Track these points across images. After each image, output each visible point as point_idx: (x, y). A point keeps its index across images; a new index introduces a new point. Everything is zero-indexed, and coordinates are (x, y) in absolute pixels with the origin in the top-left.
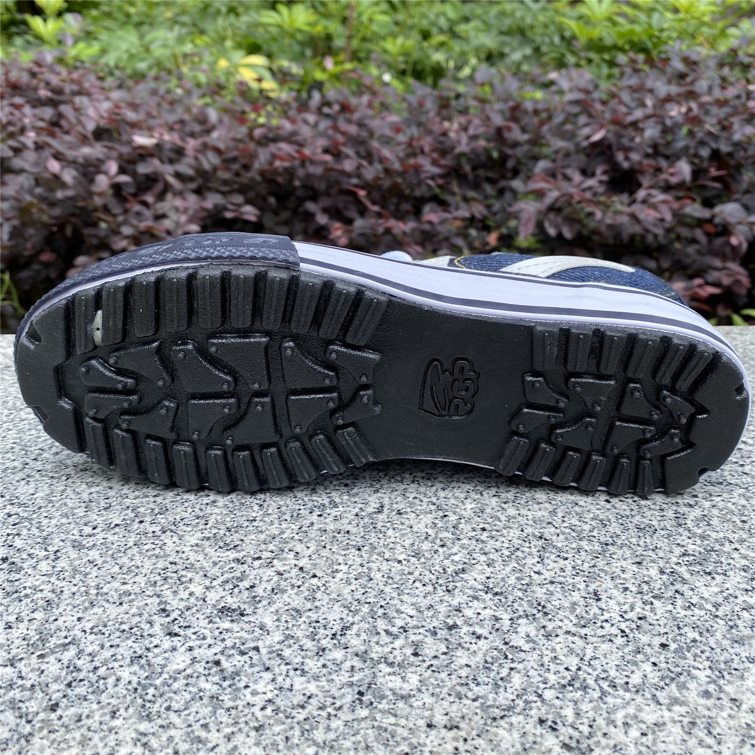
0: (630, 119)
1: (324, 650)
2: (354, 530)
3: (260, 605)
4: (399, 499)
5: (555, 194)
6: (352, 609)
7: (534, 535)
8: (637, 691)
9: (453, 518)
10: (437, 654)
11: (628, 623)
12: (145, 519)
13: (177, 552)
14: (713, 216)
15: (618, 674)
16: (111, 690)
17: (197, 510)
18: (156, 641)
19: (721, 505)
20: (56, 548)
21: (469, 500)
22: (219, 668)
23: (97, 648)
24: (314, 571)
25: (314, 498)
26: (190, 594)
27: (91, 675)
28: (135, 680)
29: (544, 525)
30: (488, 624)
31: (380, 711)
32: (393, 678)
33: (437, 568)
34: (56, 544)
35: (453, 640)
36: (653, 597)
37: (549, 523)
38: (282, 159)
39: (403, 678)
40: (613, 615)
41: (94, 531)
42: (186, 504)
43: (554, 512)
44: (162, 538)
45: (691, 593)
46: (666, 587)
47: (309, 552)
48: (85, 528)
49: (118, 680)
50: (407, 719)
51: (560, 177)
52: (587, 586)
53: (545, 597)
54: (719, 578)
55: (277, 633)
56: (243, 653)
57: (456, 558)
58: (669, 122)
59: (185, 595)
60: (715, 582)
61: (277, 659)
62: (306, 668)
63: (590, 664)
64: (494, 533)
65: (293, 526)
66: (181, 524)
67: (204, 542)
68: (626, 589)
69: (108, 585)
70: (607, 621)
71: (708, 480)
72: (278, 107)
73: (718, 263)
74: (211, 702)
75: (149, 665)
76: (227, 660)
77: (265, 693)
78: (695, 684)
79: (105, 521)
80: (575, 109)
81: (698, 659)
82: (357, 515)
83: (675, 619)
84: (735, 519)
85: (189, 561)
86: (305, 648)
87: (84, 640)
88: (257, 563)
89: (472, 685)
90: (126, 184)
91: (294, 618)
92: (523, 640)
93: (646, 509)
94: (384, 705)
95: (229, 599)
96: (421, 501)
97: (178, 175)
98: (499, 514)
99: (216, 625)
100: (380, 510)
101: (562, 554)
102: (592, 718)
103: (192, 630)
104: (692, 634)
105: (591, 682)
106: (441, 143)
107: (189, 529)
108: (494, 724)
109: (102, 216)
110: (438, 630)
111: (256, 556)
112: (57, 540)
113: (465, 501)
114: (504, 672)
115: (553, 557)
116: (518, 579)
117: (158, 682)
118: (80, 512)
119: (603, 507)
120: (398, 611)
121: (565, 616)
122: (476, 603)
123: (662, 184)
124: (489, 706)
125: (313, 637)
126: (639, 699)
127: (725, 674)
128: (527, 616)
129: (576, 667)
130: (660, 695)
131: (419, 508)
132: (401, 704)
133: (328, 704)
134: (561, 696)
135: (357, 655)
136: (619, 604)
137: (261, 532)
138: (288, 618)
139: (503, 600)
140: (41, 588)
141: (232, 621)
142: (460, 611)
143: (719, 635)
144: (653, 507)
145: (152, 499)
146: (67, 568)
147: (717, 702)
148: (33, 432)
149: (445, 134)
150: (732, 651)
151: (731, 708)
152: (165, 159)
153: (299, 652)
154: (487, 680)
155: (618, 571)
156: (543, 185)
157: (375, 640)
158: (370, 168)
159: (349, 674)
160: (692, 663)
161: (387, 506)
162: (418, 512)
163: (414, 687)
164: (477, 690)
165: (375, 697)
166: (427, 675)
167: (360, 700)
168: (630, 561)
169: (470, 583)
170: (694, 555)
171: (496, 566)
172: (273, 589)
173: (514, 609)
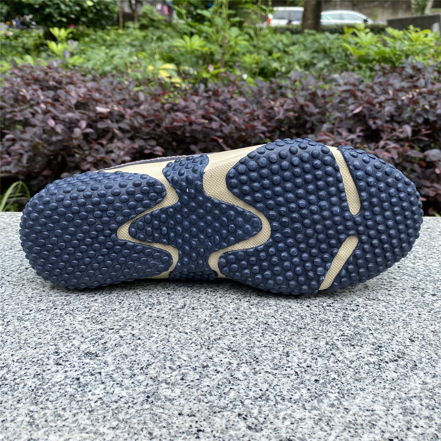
0: (376, 101)
1: (135, 375)
2: (166, 316)
3: (107, 352)
4: (195, 302)
5: (331, 143)
6: (155, 356)
7: (262, 322)
8: (295, 403)
9: (221, 312)
10: (193, 379)
11: (300, 369)
12: (58, 307)
13: (71, 324)
14: (425, 157)
15: (287, 394)
16: (20, 390)
17: (86, 304)
18: (49, 367)
19: (371, 311)
20: (8, 320)
21: (233, 303)
22: (78, 382)
23: (18, 369)
24: (140, 336)
25: (150, 300)
26: (72, 345)
27: (12, 382)
28: (34, 385)
29: (270, 317)
30: (225, 366)
31: (156, 406)
32: (167, 390)
33: (206, 337)
34: (9, 317)
35: (204, 373)
36: (318, 356)
37: (273, 316)
38: (178, 122)
39: (172, 391)
40: (293, 364)
41: (30, 312)
42: (81, 301)
43: (277, 311)
44: (64, 317)
45: (340, 355)
46: (327, 351)
47: (140, 327)
48: (26, 310)
49: (25, 385)
50: (169, 411)
51: (336, 133)
52: (284, 349)
53: (259, 353)
54: (357, 348)
55: (112, 366)
56: (92, 375)
57: (217, 332)
58: (400, 103)
59: (69, 345)
60: (355, 350)
61: (110, 378)
62: (123, 384)
63: (274, 388)
64: (241, 320)
65: (134, 314)
66: (76, 310)
67: (86, 320)
68: (305, 351)
69: (31, 339)
70: (289, 367)
71: (368, 297)
73: (428, 184)
74: (70, 397)
75: (43, 378)
76: (83, 378)
77: (98, 395)
78: (328, 400)
79: (37, 307)
80: (347, 95)
81: (333, 388)
82: (170, 309)
83: (327, 367)
84: (377, 318)
85: (76, 329)
86: (125, 374)
87: (12, 365)
88: (111, 331)
89: (208, 396)
90: (91, 133)
91: (123, 359)
92: (241, 375)
93: (328, 311)
94: (159, 403)
95: (92, 349)
96: (207, 303)
97: (120, 129)
98: (247, 311)
99: (82, 361)
100: (183, 307)
101: (275, 332)
102: (267, 414)
103: (69, 363)
104: (333, 375)
105: (272, 397)
106: (269, 113)
107: (80, 313)
108: (214, 415)
110: (197, 368)
111: (111, 328)
114: (227, 390)
115: (270, 334)
116: (248, 344)
117: (45, 387)
118: (25, 303)
119: (305, 309)
120: (179, 358)
121: (267, 364)
122: (221, 355)
123: (395, 138)
124: (214, 406)
125: (130, 369)
126: (295, 406)
127: (346, 396)
129: (266, 389)
130: (307, 405)
131: (205, 306)
132: (168, 403)
133: (130, 401)
134: (253, 403)
135: (151, 378)
136: (299, 359)
137: (117, 316)
138: (120, 359)
139: (236, 354)
141: (91, 359)
142: (212, 359)
143: (348, 377)
144: (332, 310)
145: (64, 297)
146: (12, 330)
147: (337, 410)
148: (10, 262)
149: (272, 108)
150: (353, 385)
151: (343, 413)
152: (114, 120)
153: (122, 375)
154: (216, 393)
155: (303, 342)
156: (326, 137)
157: (163, 371)
158: (227, 127)
159: (145, 387)
160: (329, 390)
161: (188, 305)
162: (203, 309)
163: (177, 395)
164: (210, 398)
165: (155, 399)
166: (185, 389)
167: (147, 400)
168: (311, 337)
169: (221, 345)
170: (347, 336)
171: (238, 337)
172: (116, 344)
173: (241, 359)
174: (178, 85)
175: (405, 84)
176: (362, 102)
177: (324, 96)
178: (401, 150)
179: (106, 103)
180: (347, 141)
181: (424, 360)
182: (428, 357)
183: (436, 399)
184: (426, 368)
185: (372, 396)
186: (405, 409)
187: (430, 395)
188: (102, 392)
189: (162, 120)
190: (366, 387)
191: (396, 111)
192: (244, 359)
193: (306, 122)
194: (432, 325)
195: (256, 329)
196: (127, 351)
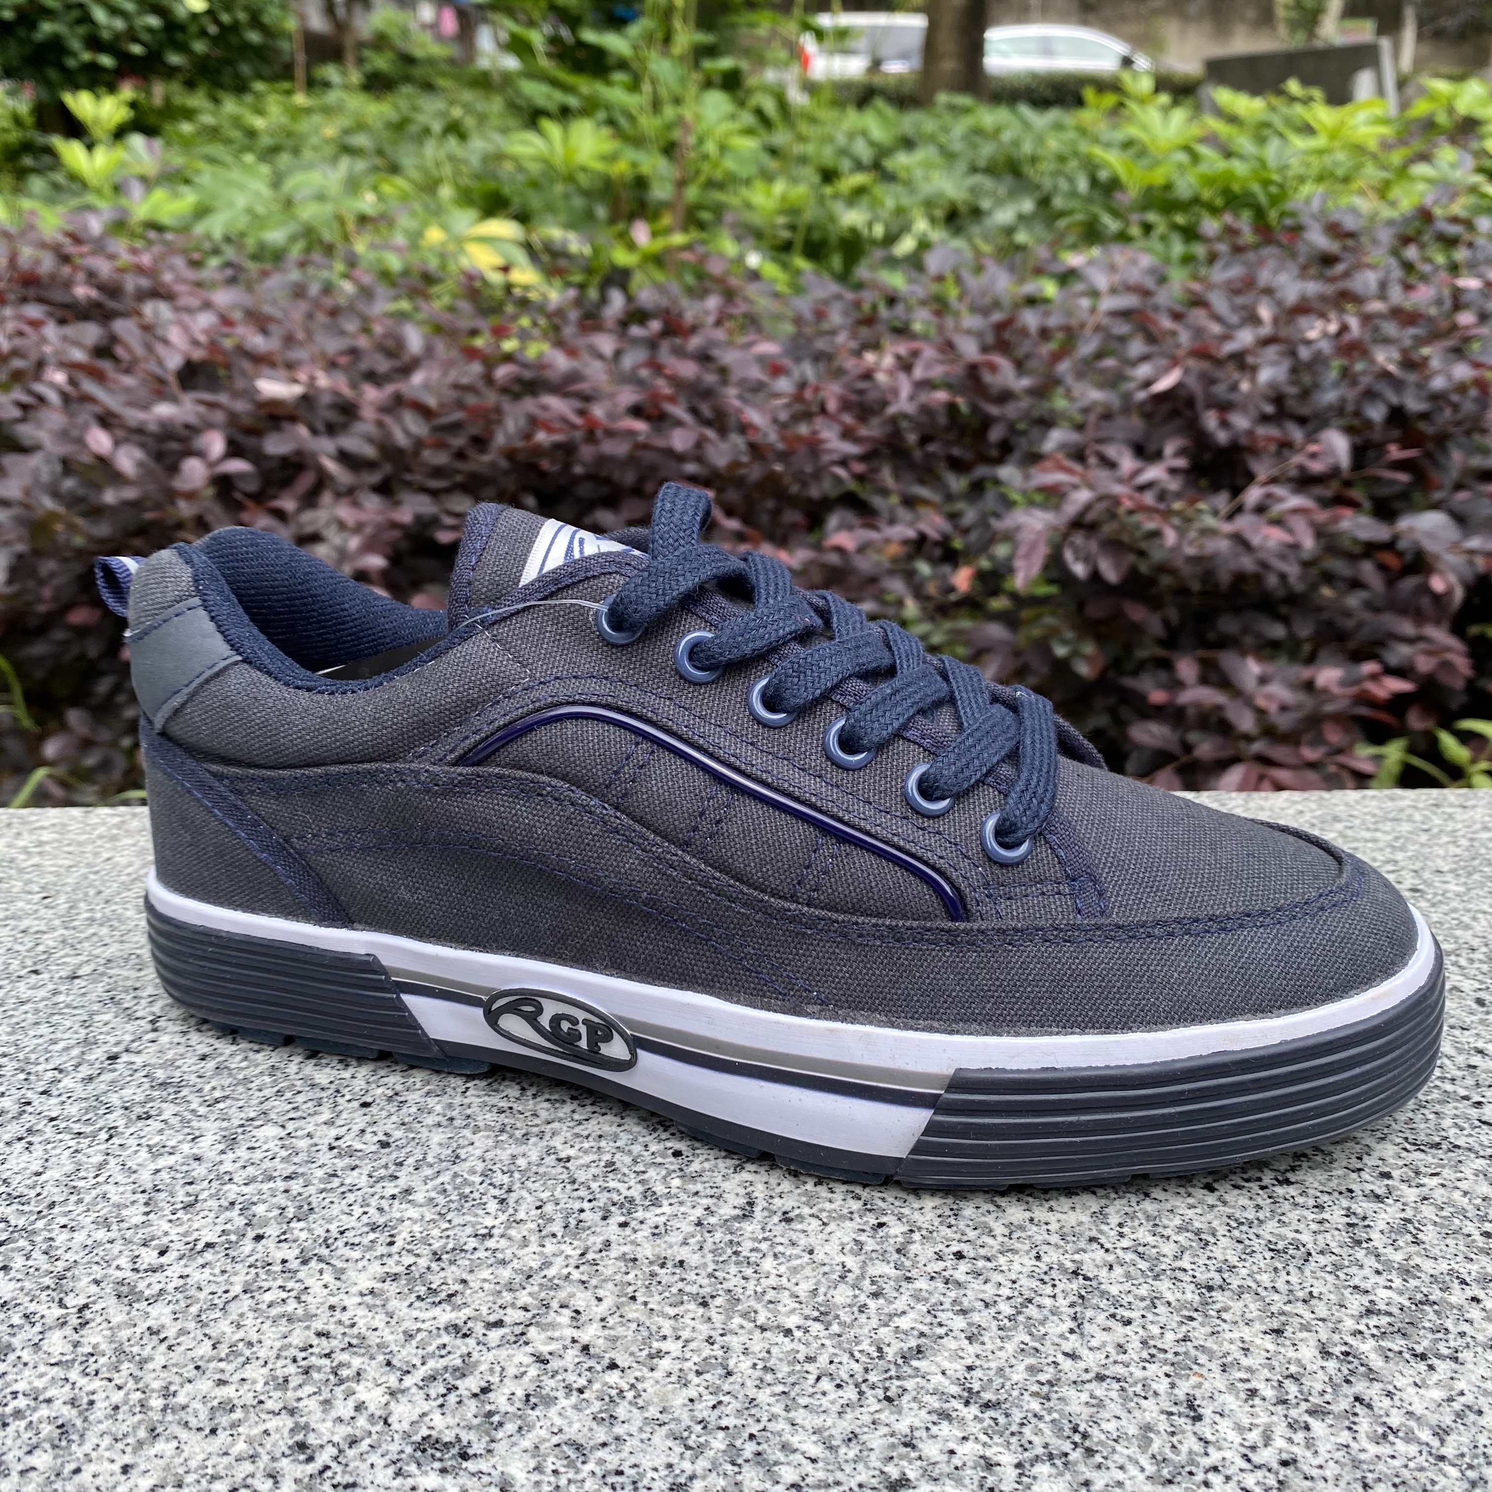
0: (1229, 347)
2: (694, 1259)
3: (500, 1434)
5: (1083, 496)
6: (691, 1442)
7: (1061, 1266)
9: (896, 1229)
11: (1260, 1474)
12: (268, 1231)
13: (332, 1308)
14: (1395, 538)
17: (372, 1211)
19: (1440, 1195)
20: (82, 1301)
24: (612, 1354)
25: (612, 1184)
26: (358, 1408)
29: (1082, 1244)
33: (865, 1346)
34: (83, 1289)
36: (1310, 1413)
37: (1092, 1240)
38: (550, 430)
40: (1228, 1454)
41: (163, 1260)
42: (351, 1198)
44: (301, 1275)
45: (1387, 1402)
46: (1335, 1387)
47: (601, 1310)
48: (143, 1251)
51: (1093, 460)
52: (1173, 1386)
53: (1087, 1411)
54: (1444, 1368)
57: (904, 1323)
58: (1303, 351)
59: (345, 1409)
60: (1435, 1377)
64: (981, 1263)
65: (569, 1251)
66: (340, 1243)
67: (386, 1286)
68: (1253, 1393)
69: (188, 1387)
70: (1215, 1469)
71: (1411, 1137)
72: (542, 321)
73: (1407, 628)
79: (185, 1234)
80: (1122, 328)
82: (699, 1224)
83: (1356, 1464)
84: (1470, 1228)
85: (355, 1331)
88: (494, 1335)
90: (242, 476)
91: (571, 1464)
93: (1286, 1206)
95: (438, 1419)
97: (344, 457)
98: (990, 1221)
99: (411, 1481)
100: (746, 1214)
101: (1121, 1312)
106: (861, 392)
107: (356, 1254)
111: (492, 1318)
112: (86, 1280)
115: (1101, 1318)
116: (1031, 1369)
118: (134, 1214)
119: (1201, 1202)
120: (785, 1447)
121: (1130, 1458)
122: (945, 1424)
123: (1293, 473)
128: (1051, 1457)
131: (828, 1206)
136: (1239, 1428)
137: (503, 1262)
138: (560, 1465)
139: (1002, 1420)
140: (48, 1394)
141: (443, 1471)
142: (914, 1447)
144: (1300, 1200)
145: (281, 1185)
146: (103, 1347)
148: (44, 1029)
149: (868, 375)
152: (320, 426)
155: (1235, 1351)
156: (1061, 477)
158: (724, 446)
161: (760, 1204)
162: (824, 1215)
168: (1258, 1326)
169: (934, 1380)
170: (1390, 1314)
171: (986, 1339)
172: (528, 1396)
173: (1023, 1441)
174: (530, 295)
175: (1313, 288)
176: (1181, 353)
177: (1045, 333)
178: (1321, 516)
179: (290, 366)
180: (1141, 488)
189: (491, 422)
196: (576, 1426)
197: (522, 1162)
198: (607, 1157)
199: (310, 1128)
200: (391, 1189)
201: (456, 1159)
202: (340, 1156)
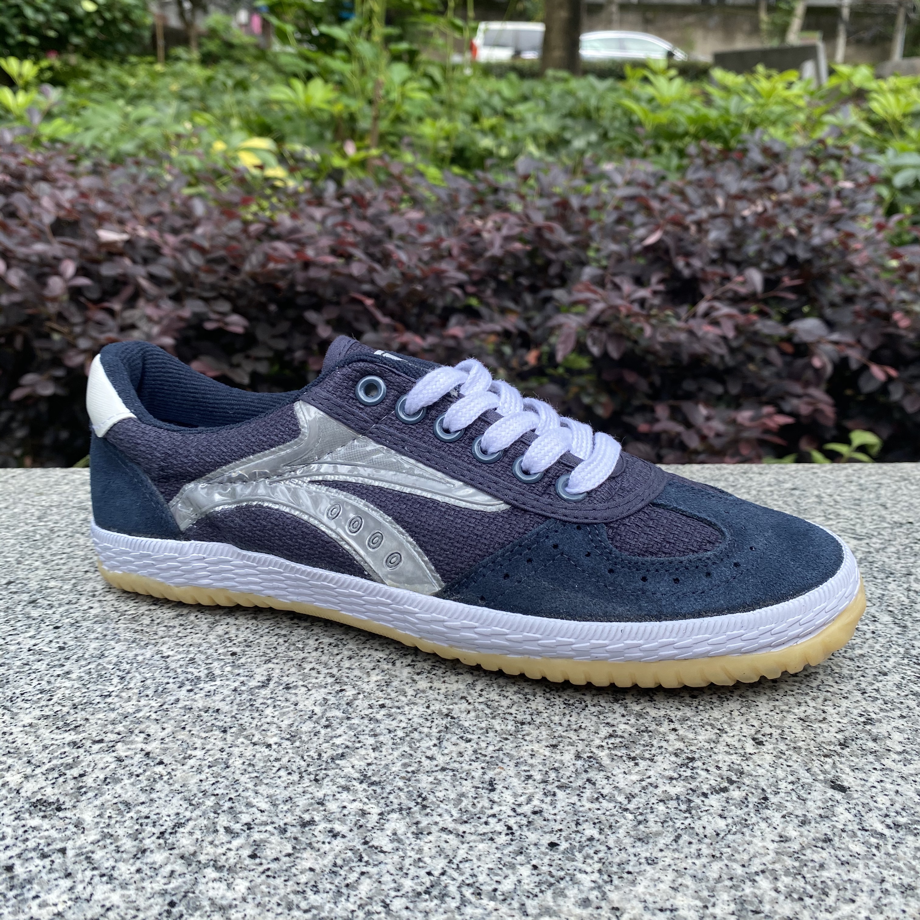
0: (690, 218)
1: (144, 851)
2: (224, 707)
3: (84, 798)
4: (293, 670)
5: (599, 306)
6: (194, 802)
7: (440, 712)
8: (504, 900)
9: (350, 692)
10: (279, 855)
11: (518, 818)
13: (4, 733)
14: (790, 334)
15: (488, 879)
17: (44, 683)
21: (377, 671)
22: (9, 875)
24: (162, 757)
25: (189, 670)
29: (456, 700)
30: (352, 819)
32: (216, 885)
33: (311, 753)
35: (303, 839)
36: (558, 787)
37: (462, 698)
38: (277, 261)
39: (229, 886)
40: (504, 808)
42: (33, 676)
45: (605, 781)
46: (577, 774)
47: (163, 734)
51: (609, 286)
52: (484, 773)
53: (430, 787)
54: (643, 764)
55: (93, 832)
56: (44, 856)
57: (338, 741)
58: (738, 223)
60: (637, 769)
61: (85, 863)
62: (116, 874)
63: (458, 868)
64: (394, 710)
65: (153, 703)
66: (19, 700)
67: (40, 722)
68: (529, 777)
70: (494, 816)
72: (284, 199)
73: (797, 389)
76: (22, 865)
77: (55, 905)
78: (576, 891)
80: (631, 207)
81: (589, 861)
82: (235, 690)
83: (576, 813)
85: (14, 745)
86: (122, 849)
88: (96, 747)
89: (309, 893)
90: (87, 287)
91: (120, 813)
92: (387, 839)
95: (49, 791)
96: (319, 673)
97: (152, 278)
98: (407, 688)
99: (23, 822)
100: (264, 685)
101: (467, 735)
104: (590, 831)
105: (452, 889)
106: (472, 244)
107: (27, 705)
109: (55, 326)
110: (289, 828)
111: (97, 739)
113: (372, 672)
114: (352, 877)
115: (454, 739)
116: (405, 765)
120: (249, 805)
121: (446, 810)
122: (345, 794)
123: (730, 295)
125: (135, 836)
126: (504, 909)
127: (615, 877)
128: (401, 809)
129: (441, 871)
130: (532, 905)
131: (314, 681)
134: (411, 906)
135: (182, 857)
136: (515, 795)
137: (113, 710)
138: (113, 814)
139: (379, 791)
141: (44, 817)
142: (323, 804)
143: (622, 832)
147: (595, 912)
149: (477, 234)
150: (631, 850)
152: (138, 259)
153: (114, 854)
154: (329, 886)
155: (526, 756)
156: (588, 295)
157: (210, 839)
158: (385, 274)
159: (165, 880)
160: (580, 865)
161: (275, 679)
162: (310, 686)
163: (239, 895)
164: (314, 899)
165: (187, 908)
166: (259, 881)
167: (169, 912)
168: (544, 743)
169: (346, 770)
170: (622, 737)
171: (383, 750)
172: (106, 779)
173: (388, 802)
174: (279, 184)
175: (748, 184)
176: (661, 222)
177: (584, 210)
178: (741, 319)
179: (121, 222)
180: (632, 302)
181: (783, 785)
182: (791, 778)
183: (808, 876)
184: (788, 804)
185: (671, 875)
186: (742, 902)
187: (794, 867)
188: (65, 897)
189: (243, 257)
190: (660, 855)
191: (731, 240)
192: (396, 801)
193: (549, 263)
194: (799, 704)
195: (426, 730)
196: (129, 794)
197: (140, 658)
198: (192, 656)
199: (20, 640)
200: (59, 671)
201: (102, 656)
202: (34, 654)
